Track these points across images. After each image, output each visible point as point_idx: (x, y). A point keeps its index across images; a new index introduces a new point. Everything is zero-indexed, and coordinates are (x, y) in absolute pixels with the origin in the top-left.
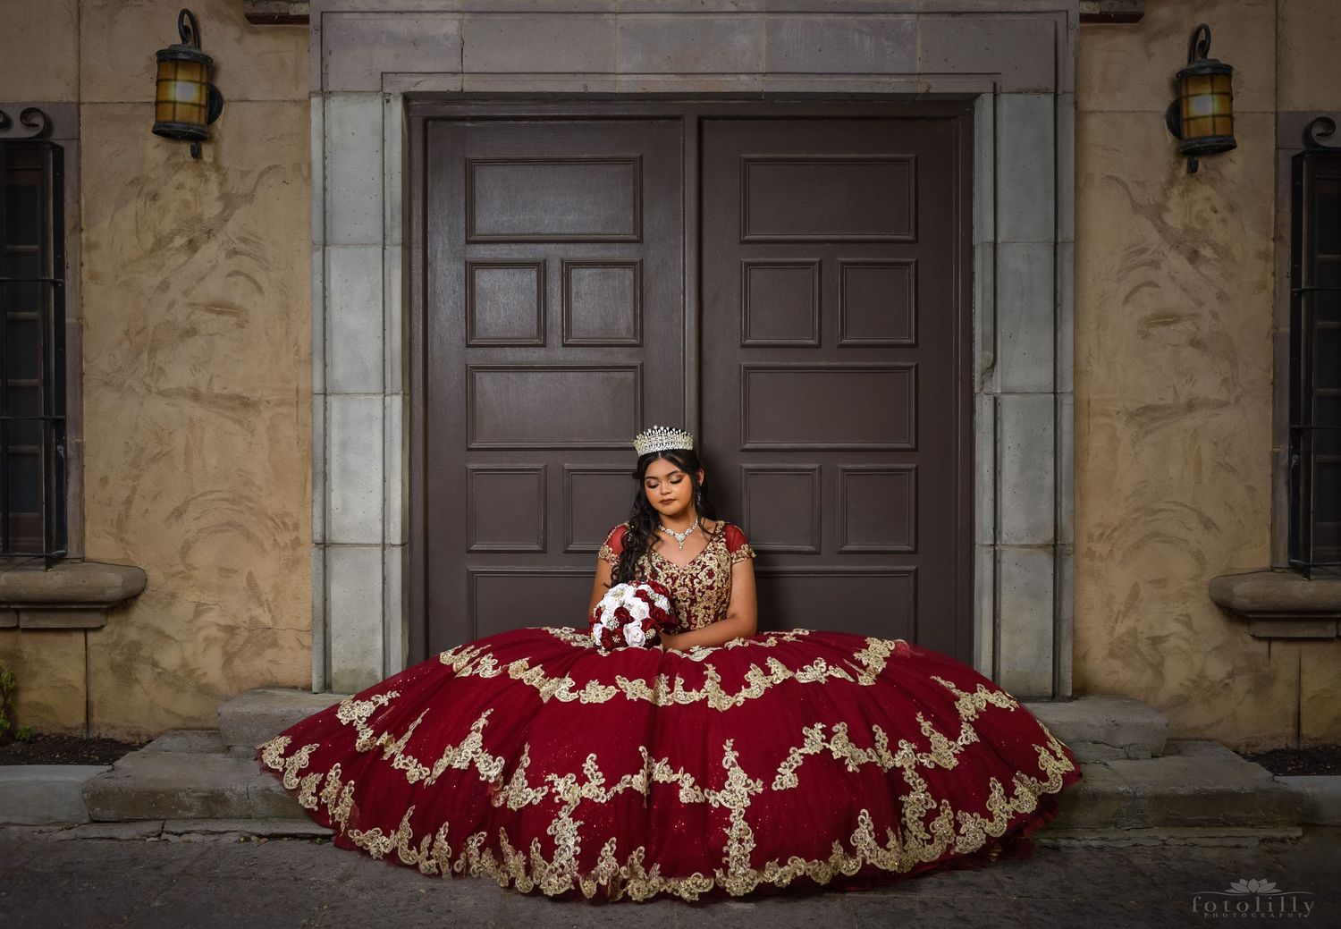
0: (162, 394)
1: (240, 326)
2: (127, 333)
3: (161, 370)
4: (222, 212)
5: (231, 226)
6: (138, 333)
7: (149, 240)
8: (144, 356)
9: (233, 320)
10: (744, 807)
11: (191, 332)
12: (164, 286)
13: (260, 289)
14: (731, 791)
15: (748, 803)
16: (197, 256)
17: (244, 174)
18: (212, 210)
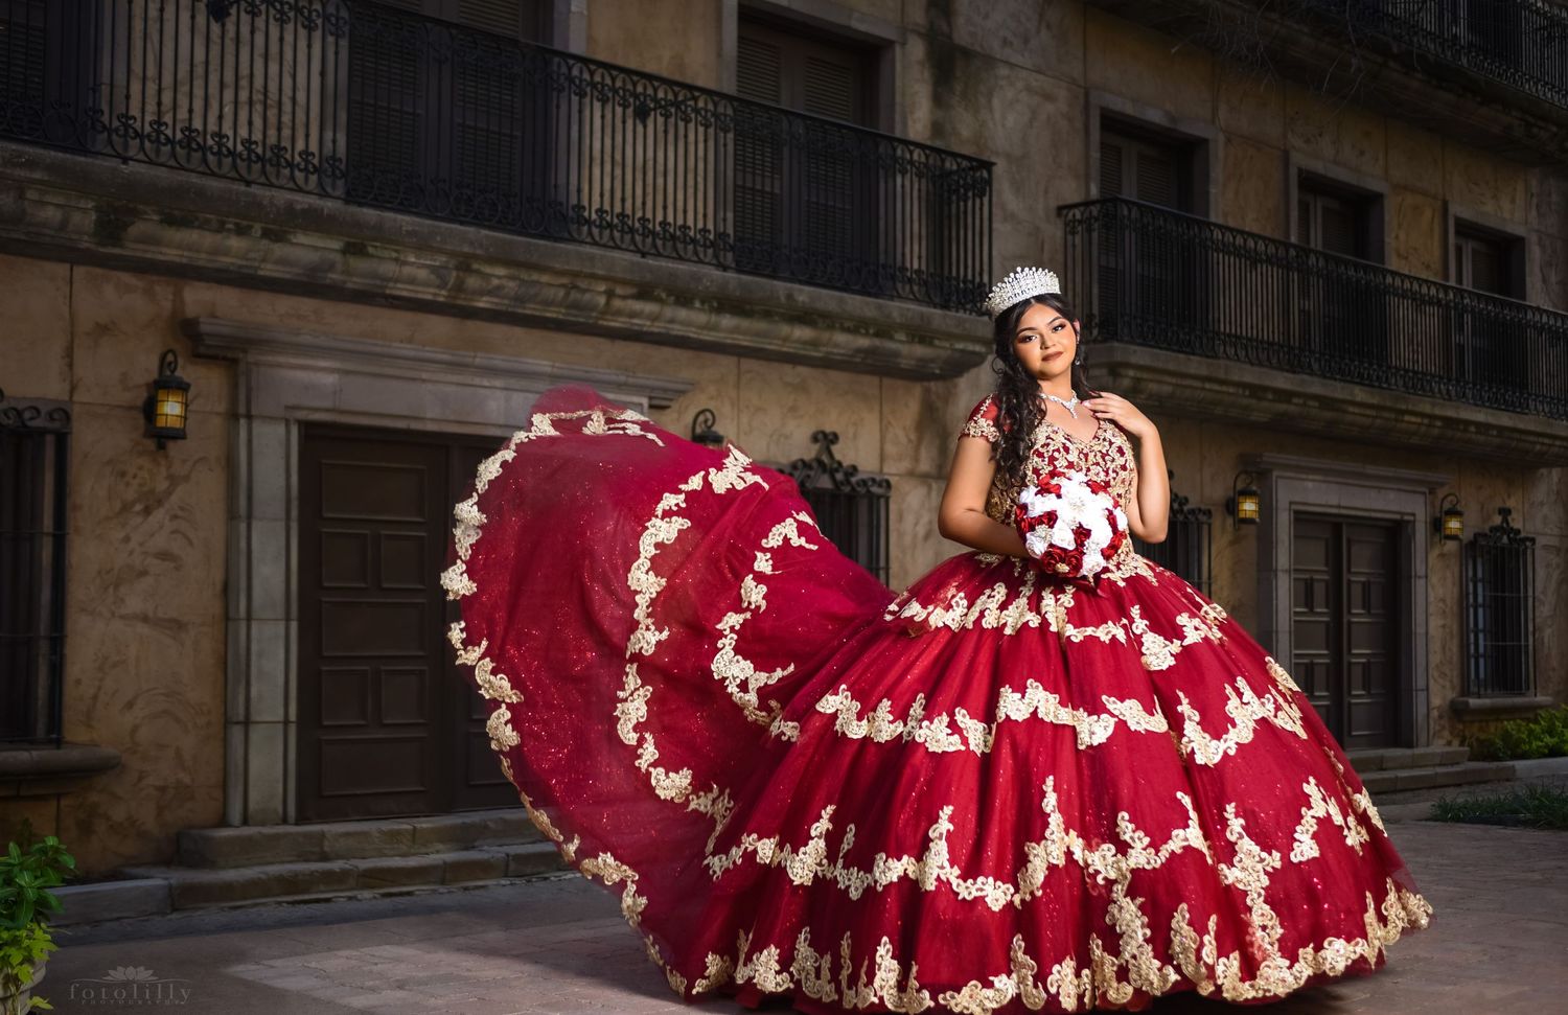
0: (122, 617)
1: (177, 569)
2: (99, 572)
3: (122, 600)
4: (168, 488)
5: (174, 498)
6: (108, 572)
7: (118, 505)
8: (111, 590)
9: (172, 565)
10: (1262, 888)
11: (144, 573)
12: (127, 539)
13: (191, 543)
14: (1244, 869)
15: (1266, 881)
16: (151, 518)
17: (184, 461)
18: (162, 485)
